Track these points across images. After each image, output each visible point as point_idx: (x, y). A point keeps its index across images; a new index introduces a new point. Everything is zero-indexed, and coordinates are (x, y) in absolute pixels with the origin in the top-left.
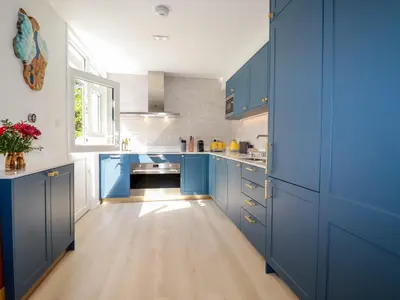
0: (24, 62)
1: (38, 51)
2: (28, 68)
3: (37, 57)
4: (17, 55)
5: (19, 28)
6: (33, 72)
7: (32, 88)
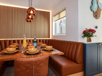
0: (94, 12)
1: (98, 7)
2: (95, 13)
3: (98, 9)
4: (91, 10)
5: (92, 3)
6: (97, 14)
7: (96, 18)
